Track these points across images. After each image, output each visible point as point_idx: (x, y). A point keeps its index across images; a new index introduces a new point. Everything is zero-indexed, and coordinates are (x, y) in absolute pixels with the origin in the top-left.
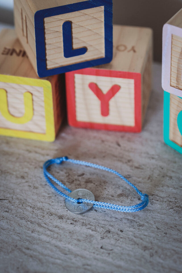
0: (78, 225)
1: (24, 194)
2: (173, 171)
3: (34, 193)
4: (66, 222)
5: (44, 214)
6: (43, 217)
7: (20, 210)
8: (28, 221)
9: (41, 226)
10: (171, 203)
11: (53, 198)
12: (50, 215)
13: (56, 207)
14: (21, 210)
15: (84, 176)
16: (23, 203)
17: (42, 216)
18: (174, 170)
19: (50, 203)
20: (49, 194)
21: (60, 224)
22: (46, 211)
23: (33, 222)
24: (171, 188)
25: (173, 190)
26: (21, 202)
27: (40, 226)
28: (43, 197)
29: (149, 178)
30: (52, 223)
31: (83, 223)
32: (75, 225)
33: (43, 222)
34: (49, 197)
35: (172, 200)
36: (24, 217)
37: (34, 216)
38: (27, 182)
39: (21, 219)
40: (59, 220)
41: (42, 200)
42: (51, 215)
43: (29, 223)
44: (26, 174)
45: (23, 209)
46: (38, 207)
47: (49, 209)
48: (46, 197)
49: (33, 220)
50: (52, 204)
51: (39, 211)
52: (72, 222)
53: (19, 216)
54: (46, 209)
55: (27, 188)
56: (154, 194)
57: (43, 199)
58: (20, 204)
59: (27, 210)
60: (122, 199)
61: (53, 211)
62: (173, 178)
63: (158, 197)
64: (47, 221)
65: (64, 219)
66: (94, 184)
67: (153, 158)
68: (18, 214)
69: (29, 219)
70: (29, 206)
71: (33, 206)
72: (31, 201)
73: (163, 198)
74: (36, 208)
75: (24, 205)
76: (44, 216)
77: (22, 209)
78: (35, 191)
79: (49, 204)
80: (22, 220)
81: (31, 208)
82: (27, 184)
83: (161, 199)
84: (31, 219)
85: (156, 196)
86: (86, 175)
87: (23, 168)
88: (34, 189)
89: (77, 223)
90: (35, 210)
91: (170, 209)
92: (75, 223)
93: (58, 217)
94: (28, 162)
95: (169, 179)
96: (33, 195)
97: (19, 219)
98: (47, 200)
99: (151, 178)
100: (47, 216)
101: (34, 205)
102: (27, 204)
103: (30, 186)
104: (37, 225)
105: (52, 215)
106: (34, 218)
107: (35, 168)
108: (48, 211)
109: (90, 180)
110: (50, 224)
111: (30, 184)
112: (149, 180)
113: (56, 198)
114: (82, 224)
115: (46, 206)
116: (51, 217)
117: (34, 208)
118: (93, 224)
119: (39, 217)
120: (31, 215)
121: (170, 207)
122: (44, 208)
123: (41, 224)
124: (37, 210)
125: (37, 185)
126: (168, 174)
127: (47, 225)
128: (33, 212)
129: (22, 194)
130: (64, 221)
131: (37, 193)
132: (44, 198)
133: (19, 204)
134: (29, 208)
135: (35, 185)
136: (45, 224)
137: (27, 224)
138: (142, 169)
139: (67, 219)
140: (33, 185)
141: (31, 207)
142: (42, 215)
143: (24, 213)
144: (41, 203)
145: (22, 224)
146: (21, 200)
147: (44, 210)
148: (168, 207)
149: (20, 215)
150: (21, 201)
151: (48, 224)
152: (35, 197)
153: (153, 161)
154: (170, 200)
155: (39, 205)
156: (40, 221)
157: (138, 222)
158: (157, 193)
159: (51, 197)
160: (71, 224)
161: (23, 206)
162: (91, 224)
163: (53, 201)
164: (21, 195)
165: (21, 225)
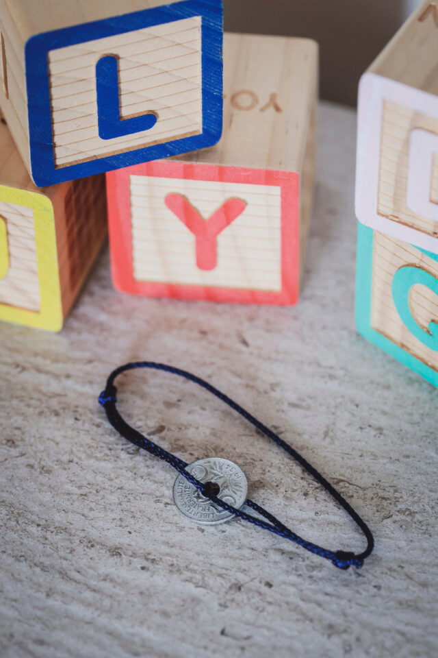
0: (161, 570)
1: (18, 488)
2: (384, 413)
3: (42, 484)
4: (130, 563)
5: (72, 543)
6: (71, 552)
7: (12, 535)
8: (35, 564)
9: (68, 577)
10: (385, 503)
11: (91, 497)
12: (87, 547)
13: (101, 524)
14: (16, 536)
15: (163, 434)
16: (19, 514)
17: (68, 551)
18: (386, 408)
19: (86, 512)
20: (80, 487)
21: (116, 572)
22: (78, 535)
23: (46, 567)
24: (382, 461)
25: (388, 466)
26: (12, 512)
27: (65, 577)
28: (67, 497)
29: (326, 434)
30: (94, 569)
31: (172, 565)
32: (154, 573)
33: (72, 565)
34: (82, 495)
35: (386, 495)
36: (23, 554)
37: (49, 550)
38: (22, 455)
39: (17, 558)
40: (112, 560)
41: (66, 504)
42: (89, 545)
43: (38, 570)
44: (17, 432)
45: (20, 533)
46: (57, 524)
47: (84, 530)
48: (75, 497)
49: (47, 562)
50: (91, 514)
51: (59, 537)
52: (145, 564)
53: (9, 551)
54: (77, 530)
55: (23, 472)
56: (342, 478)
57: (68, 503)
58: (10, 519)
59: (29, 535)
60: (263, 494)
61: (94, 534)
62: (385, 432)
63: (351, 487)
64: (83, 562)
65: (123, 556)
66: (191, 454)
67: (332, 377)
68: (8, 547)
69: (36, 560)
70: (33, 522)
71: (43, 522)
72: (36, 509)
73: (364, 489)
74: (52, 529)
75: (20, 519)
76: (74, 550)
77: (17, 531)
78: (44, 479)
79: (83, 515)
80: (21, 564)
81: (39, 529)
82: (22, 460)
83: (361, 492)
84: (41, 560)
85: (347, 485)
86: (169, 430)
87: (9, 417)
88: (41, 473)
89: (156, 566)
90: (49, 533)
91: (383, 519)
92: (151, 567)
93: (109, 550)
94: (21, 399)
95: (375, 436)
96: (40, 491)
97: (11, 560)
98: (76, 504)
99: (331, 434)
100: (80, 549)
101: (46, 521)
102: (29, 517)
103: (31, 466)
104: (57, 576)
105: (92, 546)
106: (48, 556)
107: (41, 413)
108: (82, 534)
109: (181, 443)
110: (91, 572)
111: (32, 461)
112: (328, 440)
113: (99, 498)
114: (171, 568)
115: (77, 521)
116: (92, 552)
117: (46, 528)
118: (196, 568)
119: (62, 553)
120: (41, 547)
121: (383, 514)
122: (71, 526)
123: (69, 573)
124: (54, 534)
125: (48, 463)
126: (373, 422)
127: (83, 575)
128: (46, 539)
129: (14, 491)
130: (124, 561)
131: (50, 486)
132: (68, 500)
133: (8, 517)
134: (33, 529)
135: (43, 463)
136: (78, 572)
137: (34, 572)
138: (308, 408)
139: (131, 556)
140: (39, 463)
141: (38, 525)
142: (68, 548)
143: (22, 544)
144: (62, 513)
145: (19, 575)
146: (12, 505)
147: (73, 531)
148: (377, 514)
149: (13, 550)
150: (12, 509)
151: (86, 571)
152: (47, 497)
153: (333, 386)
154: (381, 494)
155: (59, 518)
156: (65, 563)
157: (308, 558)
158: (349, 476)
159: (85, 495)
160: (143, 568)
161: (18, 522)
162: (191, 566)
163: (93, 505)
164: (11, 493)
165: (17, 576)
